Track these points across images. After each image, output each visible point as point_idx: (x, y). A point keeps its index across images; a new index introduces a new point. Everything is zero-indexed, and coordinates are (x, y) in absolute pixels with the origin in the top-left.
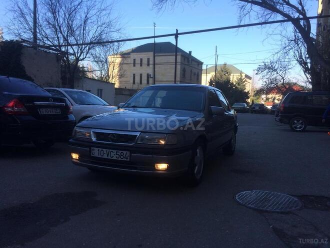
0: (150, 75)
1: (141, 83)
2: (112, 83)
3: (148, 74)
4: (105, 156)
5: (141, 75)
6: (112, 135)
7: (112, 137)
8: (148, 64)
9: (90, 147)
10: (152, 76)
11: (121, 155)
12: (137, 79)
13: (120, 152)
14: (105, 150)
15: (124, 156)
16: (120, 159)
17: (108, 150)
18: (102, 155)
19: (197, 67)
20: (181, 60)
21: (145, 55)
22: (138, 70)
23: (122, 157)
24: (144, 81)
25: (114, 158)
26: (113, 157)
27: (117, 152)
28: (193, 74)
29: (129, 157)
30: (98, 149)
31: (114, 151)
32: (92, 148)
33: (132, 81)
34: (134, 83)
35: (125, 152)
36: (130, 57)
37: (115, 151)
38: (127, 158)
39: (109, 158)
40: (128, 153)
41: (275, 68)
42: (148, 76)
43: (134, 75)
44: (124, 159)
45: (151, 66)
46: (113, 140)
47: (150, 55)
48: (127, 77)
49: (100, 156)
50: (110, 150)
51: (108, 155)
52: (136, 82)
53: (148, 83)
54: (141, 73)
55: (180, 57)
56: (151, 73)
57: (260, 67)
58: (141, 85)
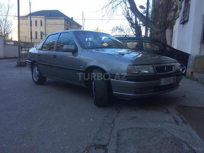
3: (41, 32)
5: (36, 33)
8: (41, 25)
10: (44, 34)
12: (34, 35)
15: (175, 80)
20: (65, 23)
21: (39, 18)
22: (34, 29)
24: (39, 37)
30: (164, 79)
32: (160, 79)
33: (30, 37)
36: (27, 19)
39: (170, 83)
42: (42, 33)
45: (43, 26)
47: (42, 18)
49: (165, 84)
50: (170, 78)
52: (33, 37)
53: (42, 38)
54: (36, 31)
55: (63, 20)
56: (44, 31)
57: (114, 28)
58: (36, 39)
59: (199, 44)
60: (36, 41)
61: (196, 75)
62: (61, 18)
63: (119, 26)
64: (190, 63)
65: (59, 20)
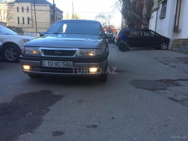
0: (30, 18)
1: (24, 23)
2: (4, 23)
3: (28, 18)
4: (54, 66)
5: (23, 18)
6: (58, 51)
7: (58, 53)
8: (28, 11)
9: (41, 60)
10: (31, 19)
11: (67, 64)
12: (21, 21)
13: (66, 62)
14: (54, 62)
15: (69, 65)
16: (66, 67)
17: (56, 62)
18: (51, 65)
19: (60, 14)
20: (50, 9)
21: (25, 5)
22: (21, 15)
23: (67, 65)
24: (26, 22)
25: (62, 66)
26: (60, 66)
27: (63, 62)
28: (57, 19)
29: (72, 65)
30: (48, 61)
31: (60, 62)
32: (42, 61)
33: (17, 22)
34: (19, 23)
35: (69, 62)
36: (14, 5)
37: (62, 62)
38: (71, 66)
39: (57, 66)
40: (72, 62)
41: (105, 17)
42: (29, 19)
43: (18, 18)
44: (69, 67)
45: (30, 12)
46: (58, 55)
47: (29, 5)
48: (14, 19)
49: (50, 66)
50: (58, 62)
51: (56, 65)
52: (20, 22)
53: (29, 23)
55: (49, 7)
56: (30, 17)
57: (97, 16)
58: (24, 25)
62: (47, 5)
63: (101, 14)
65: (44, 7)
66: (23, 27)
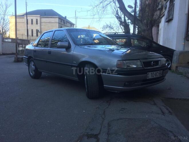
5: (32, 31)
8: (37, 23)
10: (39, 31)
12: (30, 33)
20: (59, 21)
21: (34, 17)
22: (30, 27)
23: (161, 74)
24: (35, 34)
30: (151, 73)
31: (158, 72)
32: (147, 73)
36: (24, 18)
39: (156, 77)
41: (113, 27)
42: (37, 31)
45: (39, 24)
47: (38, 17)
49: (152, 77)
52: (29, 35)
53: (37, 35)
54: (32, 29)
56: (39, 29)
57: (104, 26)
58: (32, 37)
59: (183, 41)
60: (32, 38)
61: (181, 70)
62: (56, 17)
63: (109, 24)
64: (175, 58)
65: (53, 19)
66: (31, 39)
